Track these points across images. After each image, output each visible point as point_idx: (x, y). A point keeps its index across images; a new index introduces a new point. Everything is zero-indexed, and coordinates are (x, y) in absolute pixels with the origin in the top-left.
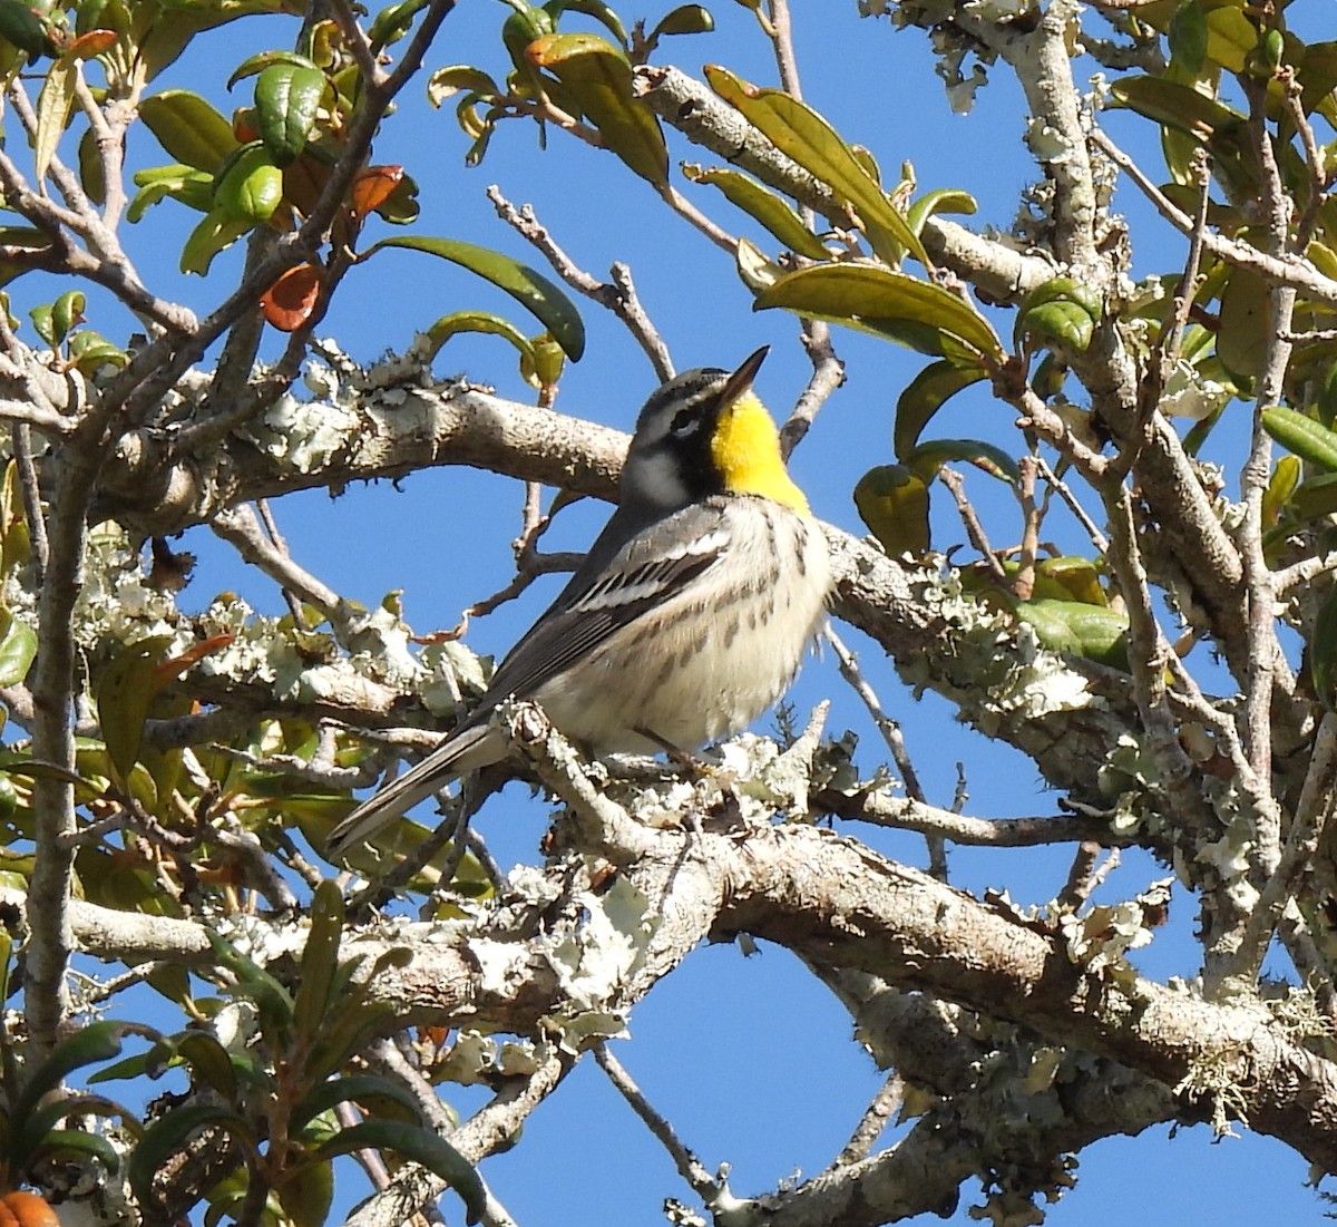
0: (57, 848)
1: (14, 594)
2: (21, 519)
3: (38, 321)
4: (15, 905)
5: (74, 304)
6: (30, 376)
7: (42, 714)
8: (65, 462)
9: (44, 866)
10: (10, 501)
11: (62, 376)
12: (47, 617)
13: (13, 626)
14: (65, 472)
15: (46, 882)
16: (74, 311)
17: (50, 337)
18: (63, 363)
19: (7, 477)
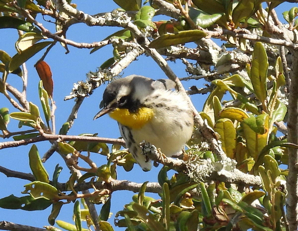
0: (295, 168)
1: (279, 94)
2: (281, 74)
3: (285, 16)
4: (283, 185)
5: (295, 11)
6: (284, 32)
7: (290, 130)
8: (295, 57)
9: (291, 173)
10: (278, 68)
11: (292, 31)
12: (291, 102)
13: (280, 105)
14: (295, 60)
15: (292, 177)
16: (295, 13)
17: (288, 20)
18: (292, 27)
19: (277, 62)
